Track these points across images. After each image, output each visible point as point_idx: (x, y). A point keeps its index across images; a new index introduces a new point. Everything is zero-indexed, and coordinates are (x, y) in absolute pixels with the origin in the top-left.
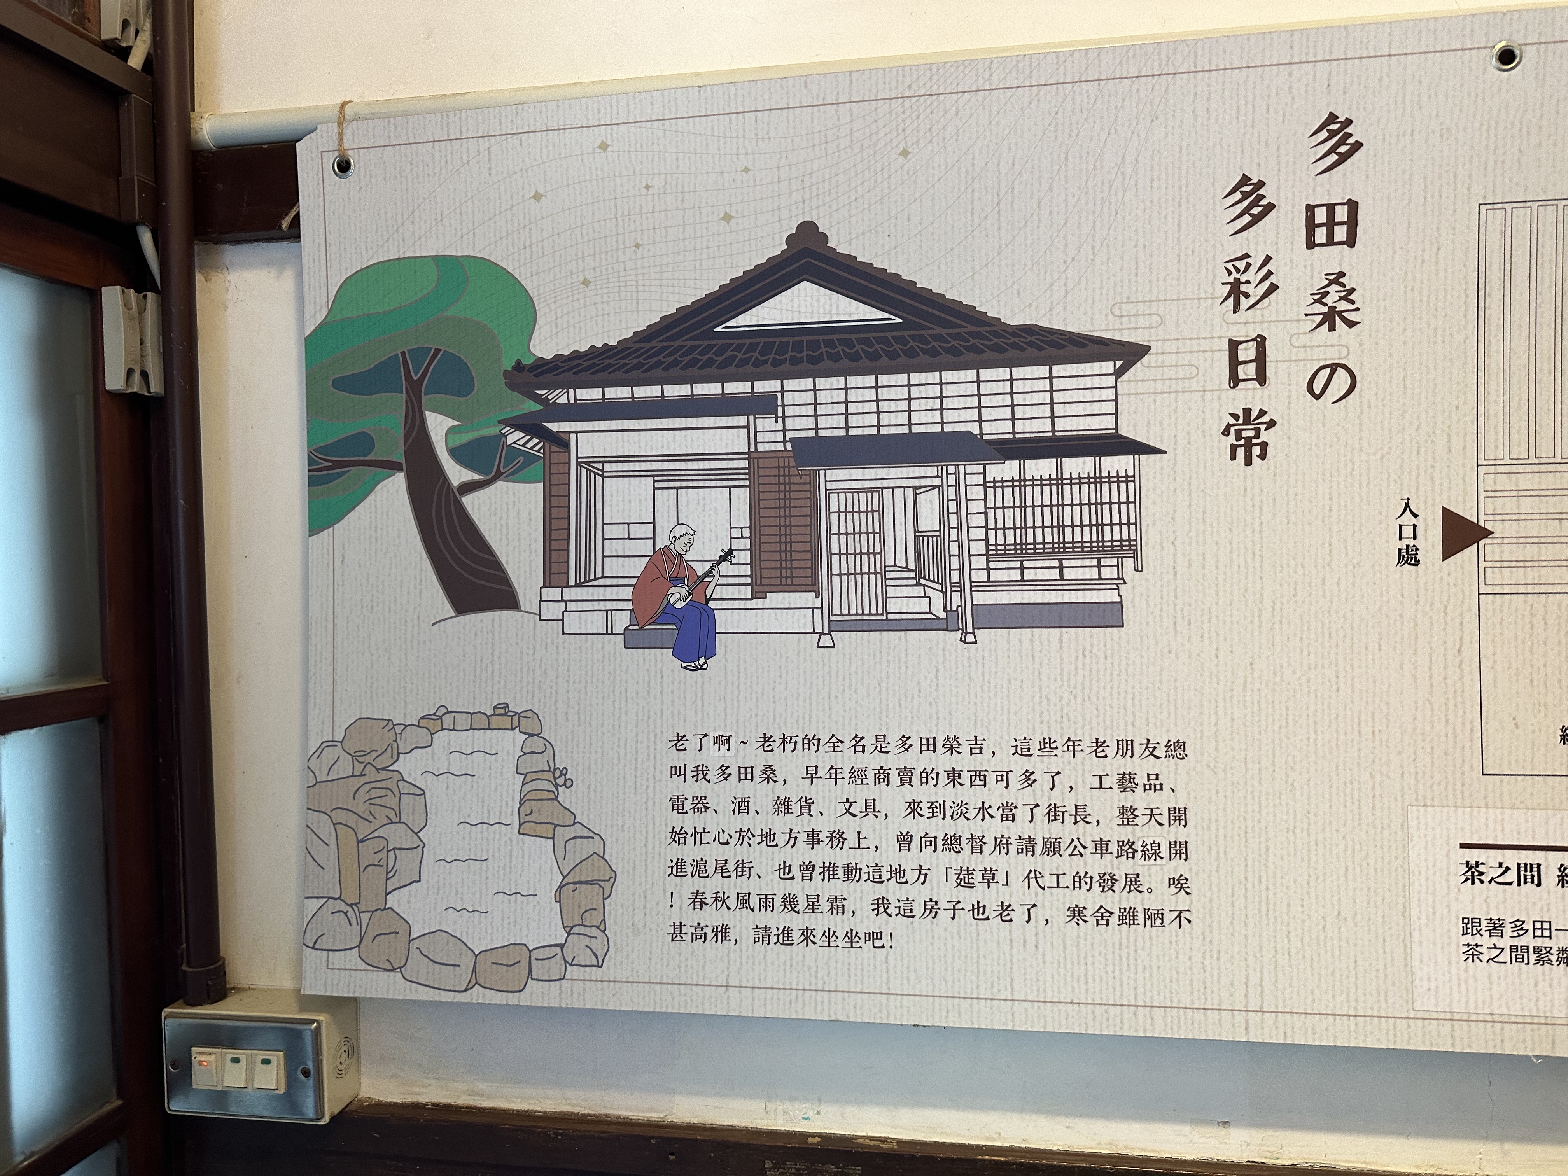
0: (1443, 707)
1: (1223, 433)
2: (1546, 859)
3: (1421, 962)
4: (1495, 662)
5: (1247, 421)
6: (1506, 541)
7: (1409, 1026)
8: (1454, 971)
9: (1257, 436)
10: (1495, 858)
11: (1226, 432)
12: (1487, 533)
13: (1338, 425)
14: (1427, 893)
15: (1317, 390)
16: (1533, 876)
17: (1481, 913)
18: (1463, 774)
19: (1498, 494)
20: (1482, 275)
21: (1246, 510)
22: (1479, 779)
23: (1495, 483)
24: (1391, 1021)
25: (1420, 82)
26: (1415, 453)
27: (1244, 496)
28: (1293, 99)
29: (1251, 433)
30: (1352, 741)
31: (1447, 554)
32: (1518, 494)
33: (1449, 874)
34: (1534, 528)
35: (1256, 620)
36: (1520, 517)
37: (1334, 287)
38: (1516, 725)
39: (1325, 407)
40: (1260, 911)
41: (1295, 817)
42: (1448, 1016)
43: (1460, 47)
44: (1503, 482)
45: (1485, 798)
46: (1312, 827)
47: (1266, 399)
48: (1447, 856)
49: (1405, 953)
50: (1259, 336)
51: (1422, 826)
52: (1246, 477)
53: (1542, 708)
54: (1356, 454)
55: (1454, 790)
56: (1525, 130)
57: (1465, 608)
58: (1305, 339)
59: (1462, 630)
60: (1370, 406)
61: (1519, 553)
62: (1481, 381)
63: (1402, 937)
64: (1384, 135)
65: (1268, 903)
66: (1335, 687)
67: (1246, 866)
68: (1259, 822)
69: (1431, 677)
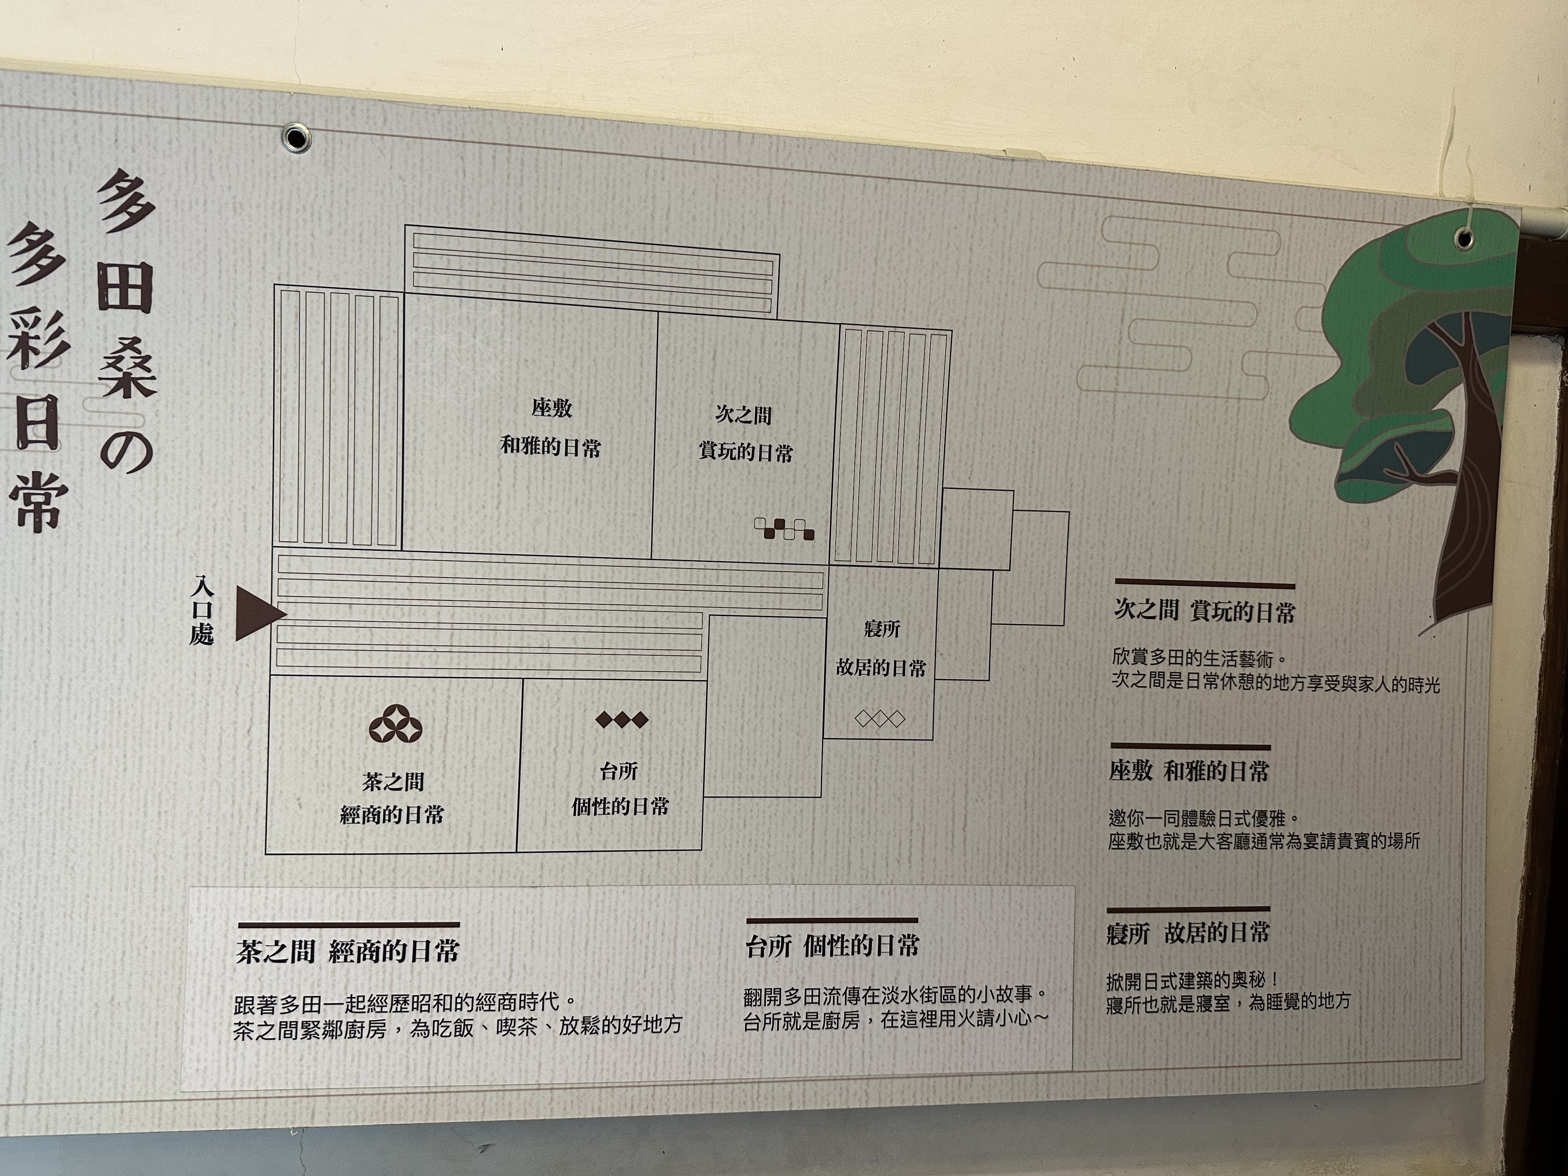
0: (231, 787)
1: (11, 496)
2: (320, 936)
3: (192, 1042)
4: (283, 742)
5: (37, 485)
6: (298, 623)
7: (175, 1108)
8: (224, 1049)
9: (47, 502)
10: (272, 936)
11: (14, 496)
12: (280, 615)
13: (133, 496)
14: (203, 974)
15: (112, 458)
16: (306, 953)
17: (254, 991)
18: (246, 854)
19: (291, 576)
20: (277, 356)
21: (34, 580)
22: (261, 859)
23: (289, 565)
24: (158, 1104)
25: (211, 152)
26: (211, 530)
27: (33, 564)
28: (79, 149)
29: (41, 499)
30: (137, 822)
31: (242, 633)
32: (311, 577)
33: (225, 954)
34: (325, 612)
35: (42, 696)
36: (313, 600)
37: (128, 353)
38: (300, 806)
39: (120, 476)
40: (30, 1000)
41: (73, 902)
42: (214, 1096)
43: (248, 121)
44: (296, 564)
45: (267, 877)
46: (91, 911)
47: (57, 463)
48: (226, 936)
49: (177, 1035)
50: (50, 396)
51: (203, 908)
52: (35, 544)
53: (326, 788)
54: (152, 527)
55: (237, 870)
56: (316, 215)
57: (256, 688)
58: (100, 404)
59: (252, 710)
60: (166, 479)
61: (309, 635)
62: (277, 462)
63: (175, 1020)
64: (176, 201)
65: (39, 992)
66: (122, 767)
67: (18, 954)
68: (35, 907)
69: (219, 758)
